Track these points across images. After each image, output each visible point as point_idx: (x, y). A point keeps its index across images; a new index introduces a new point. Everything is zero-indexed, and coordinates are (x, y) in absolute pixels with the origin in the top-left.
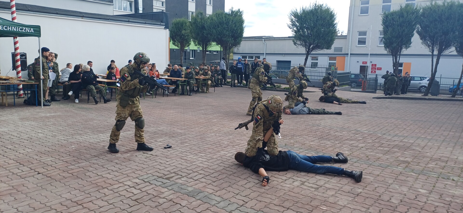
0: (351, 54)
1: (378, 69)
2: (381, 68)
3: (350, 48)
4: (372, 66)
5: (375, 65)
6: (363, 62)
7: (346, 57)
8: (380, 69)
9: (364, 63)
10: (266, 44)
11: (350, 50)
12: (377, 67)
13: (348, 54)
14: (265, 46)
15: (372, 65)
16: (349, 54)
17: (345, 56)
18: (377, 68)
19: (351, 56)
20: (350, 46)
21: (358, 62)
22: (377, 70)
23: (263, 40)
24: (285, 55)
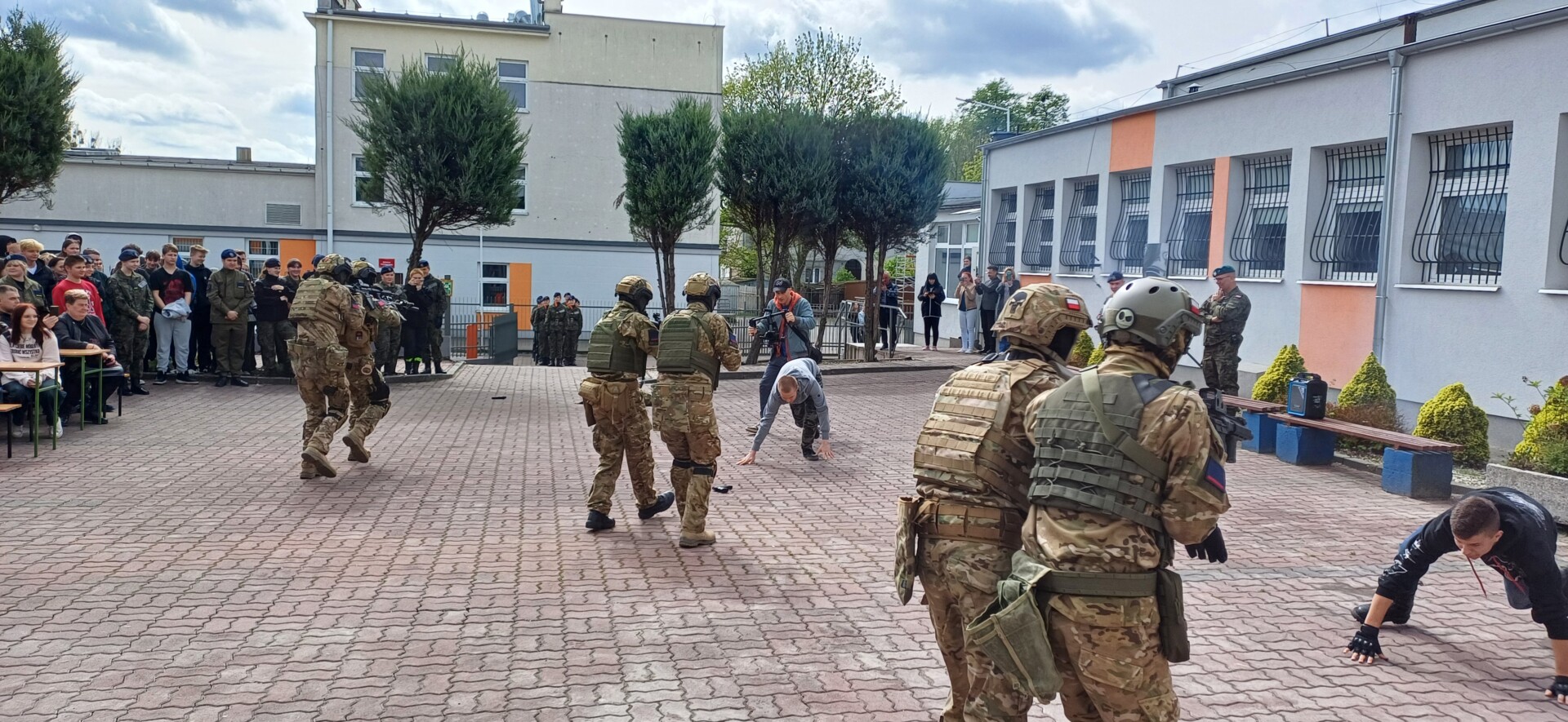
0: (335, 233)
3: (330, 210)
7: (318, 244)
11: (330, 217)
13: (326, 231)
16: (330, 233)
17: (315, 237)
19: (338, 238)
20: (330, 202)
24: (44, 228)
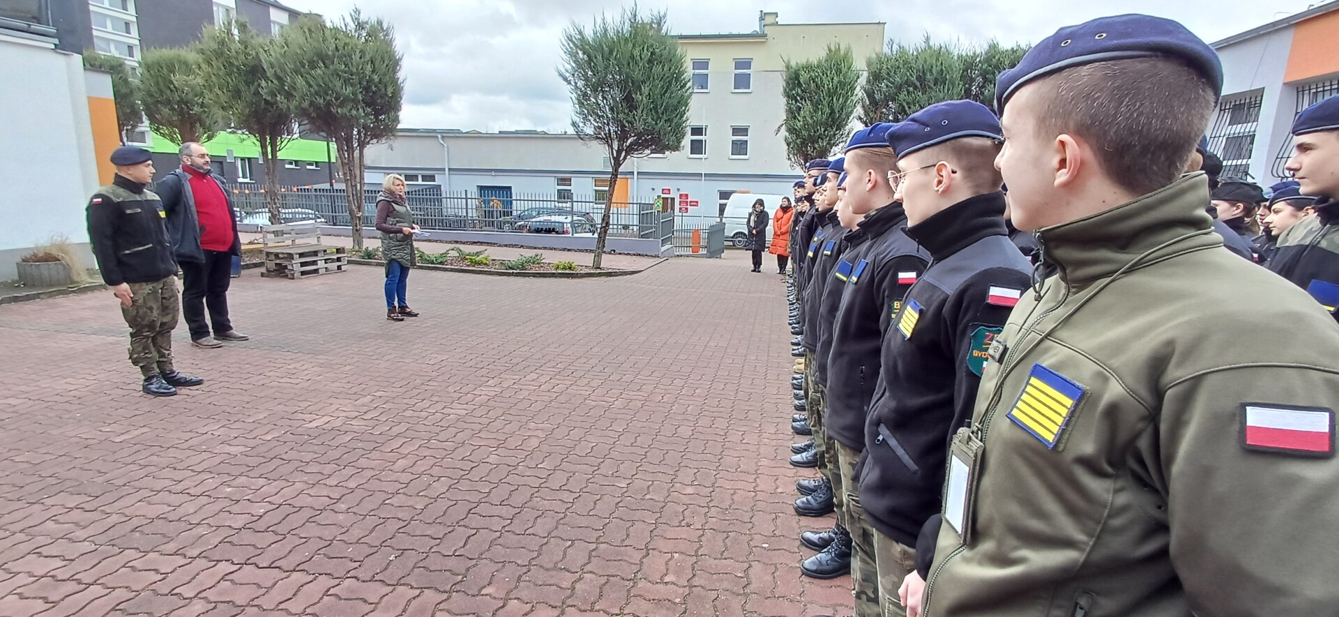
0: (639, 173)
1: (692, 204)
2: (697, 202)
4: (680, 198)
5: (687, 196)
6: (663, 190)
7: (629, 180)
8: (695, 204)
9: (665, 191)
10: (448, 147)
11: (635, 164)
12: (689, 200)
13: (633, 172)
14: (446, 153)
15: (681, 195)
16: (636, 174)
17: (628, 176)
18: (691, 202)
19: (640, 176)
21: (653, 189)
22: (690, 205)
23: (439, 136)
24: (497, 174)
